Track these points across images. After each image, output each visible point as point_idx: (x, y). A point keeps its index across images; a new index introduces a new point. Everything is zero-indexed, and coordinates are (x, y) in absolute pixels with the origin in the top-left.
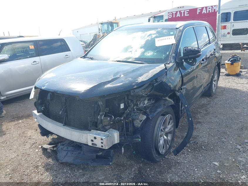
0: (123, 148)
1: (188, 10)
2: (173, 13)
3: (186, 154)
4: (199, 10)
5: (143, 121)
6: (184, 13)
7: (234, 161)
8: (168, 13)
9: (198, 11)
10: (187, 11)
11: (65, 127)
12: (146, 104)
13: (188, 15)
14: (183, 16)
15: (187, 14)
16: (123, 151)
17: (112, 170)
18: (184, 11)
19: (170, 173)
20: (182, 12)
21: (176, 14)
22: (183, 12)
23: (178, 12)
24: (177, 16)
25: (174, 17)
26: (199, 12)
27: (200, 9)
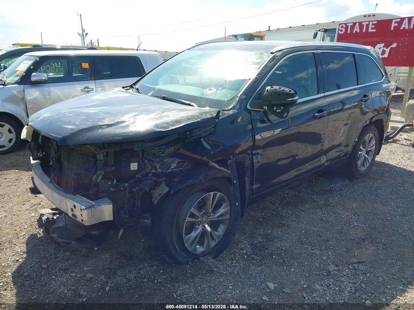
0: (122, 231)
1: (376, 22)
2: (347, 25)
3: (235, 261)
4: (396, 22)
5: (162, 195)
6: (368, 26)
7: (306, 288)
8: (340, 24)
9: (394, 25)
10: (373, 22)
11: (51, 185)
12: (173, 169)
13: (374, 30)
14: (364, 31)
15: (372, 28)
16: (120, 234)
17: (111, 261)
18: (368, 23)
19: (188, 284)
20: (363, 25)
21: (353, 27)
22: (365, 24)
23: (358, 24)
24: (354, 32)
25: (349, 32)
26: (395, 27)
27: (397, 20)
